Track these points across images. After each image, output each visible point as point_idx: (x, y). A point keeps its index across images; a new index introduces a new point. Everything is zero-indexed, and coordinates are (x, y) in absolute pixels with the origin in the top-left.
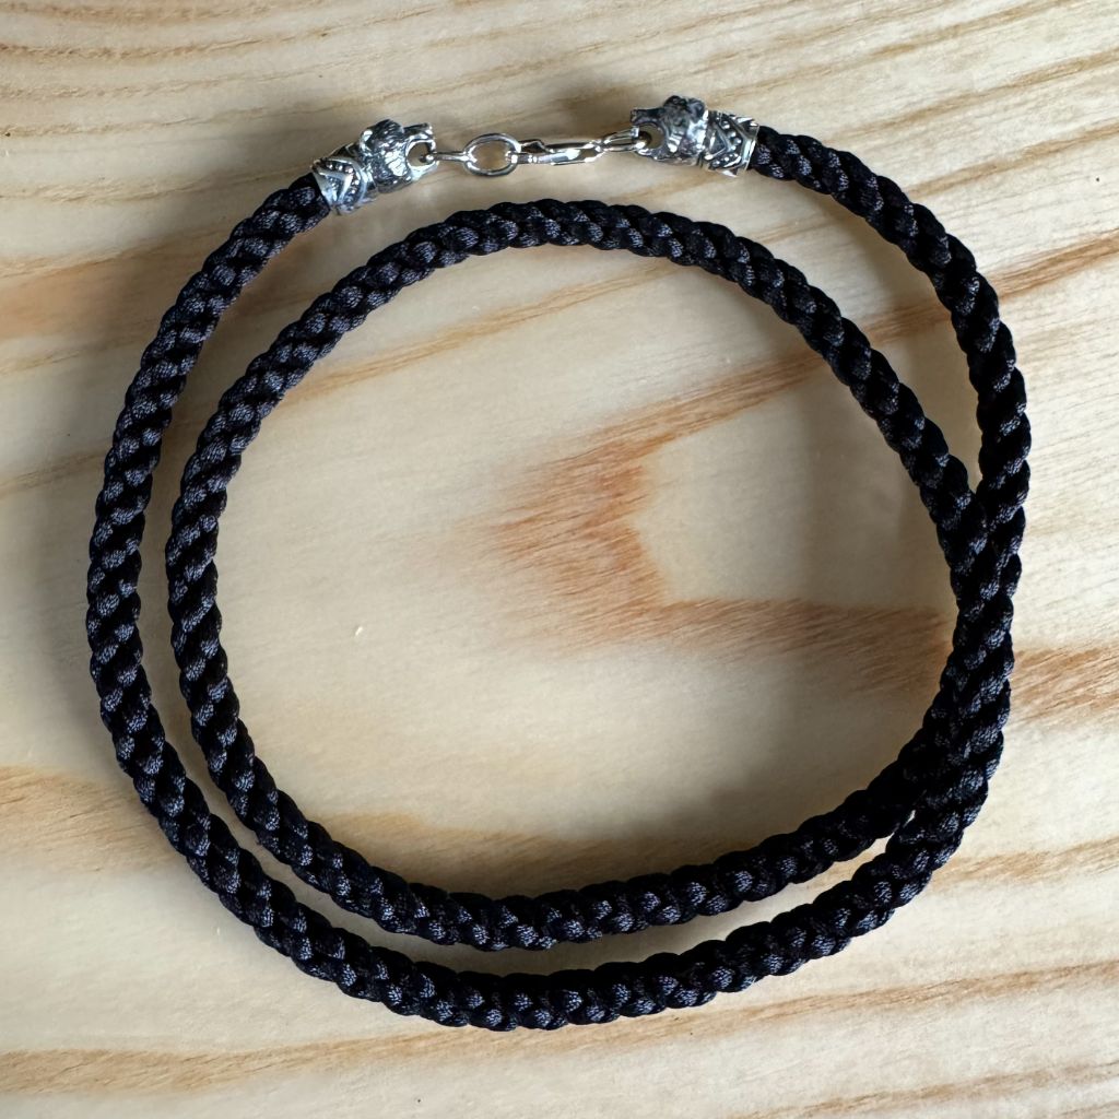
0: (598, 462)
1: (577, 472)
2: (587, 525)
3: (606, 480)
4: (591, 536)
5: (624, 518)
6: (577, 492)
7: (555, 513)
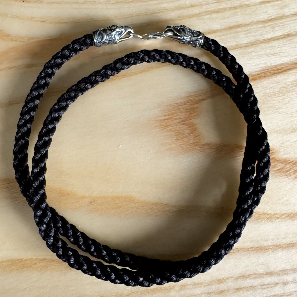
0: (186, 105)
1: (180, 107)
2: (183, 121)
3: (188, 110)
4: (183, 124)
5: (192, 120)
6: (180, 112)
7: (174, 118)
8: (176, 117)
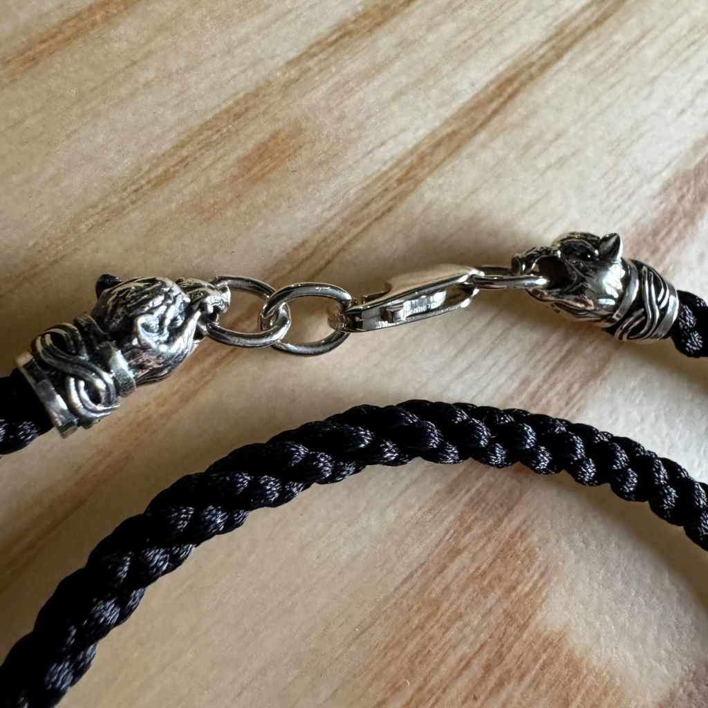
0: (459, 552)
1: (436, 589)
2: (488, 668)
3: (483, 575)
4: (501, 684)
5: (532, 625)
6: (451, 621)
7: (433, 681)
8: (444, 669)
